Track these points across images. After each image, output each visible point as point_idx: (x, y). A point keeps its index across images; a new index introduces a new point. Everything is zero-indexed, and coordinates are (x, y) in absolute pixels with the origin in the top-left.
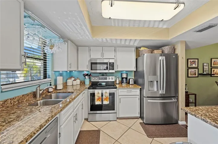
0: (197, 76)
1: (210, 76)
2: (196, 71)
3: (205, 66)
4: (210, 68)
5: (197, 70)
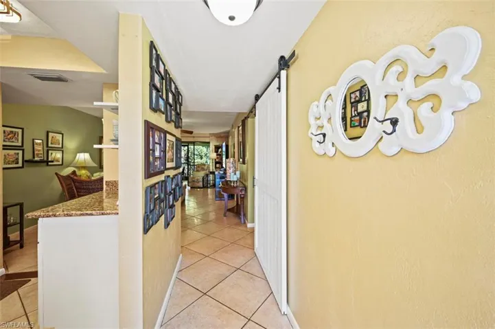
0: (20, 164)
1: (46, 164)
2: (18, 154)
3: (37, 144)
4: (45, 148)
5: (20, 152)
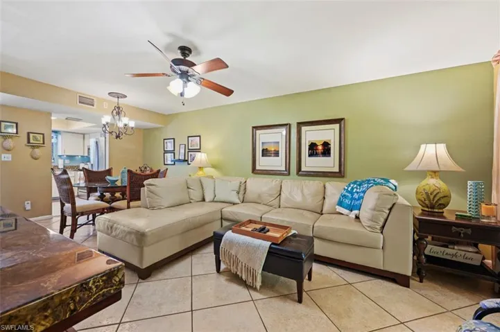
4: (187, 150)
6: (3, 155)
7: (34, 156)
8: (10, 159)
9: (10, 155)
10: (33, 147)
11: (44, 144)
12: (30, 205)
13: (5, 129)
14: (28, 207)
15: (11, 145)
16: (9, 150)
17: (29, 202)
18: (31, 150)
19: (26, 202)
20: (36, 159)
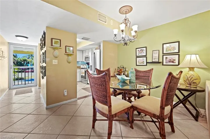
3: (155, 53)
5: (145, 58)
6: (53, 61)
7: (69, 61)
8: (57, 63)
9: (57, 61)
10: (68, 55)
11: (73, 53)
12: (66, 92)
13: (55, 44)
14: (66, 94)
15: (58, 54)
16: (56, 57)
17: (66, 90)
18: (67, 57)
19: (65, 91)
20: (69, 63)
